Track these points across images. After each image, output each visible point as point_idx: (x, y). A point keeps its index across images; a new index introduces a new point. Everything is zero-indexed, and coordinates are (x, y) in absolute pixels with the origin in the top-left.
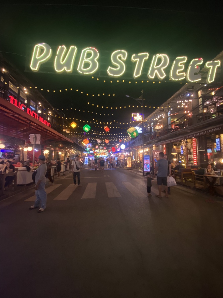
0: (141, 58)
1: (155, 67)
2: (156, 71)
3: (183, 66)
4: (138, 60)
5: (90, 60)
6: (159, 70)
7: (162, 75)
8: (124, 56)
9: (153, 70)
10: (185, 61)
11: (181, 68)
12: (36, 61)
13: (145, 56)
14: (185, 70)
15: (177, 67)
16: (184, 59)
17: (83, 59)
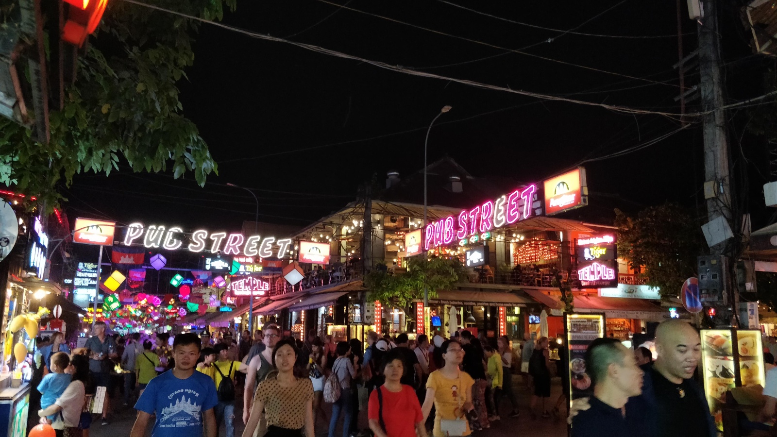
0: (219, 237)
1: (231, 245)
3: (256, 244)
6: (234, 247)
7: (236, 251)
8: (204, 236)
10: (258, 240)
11: (254, 245)
12: (129, 238)
13: (223, 235)
14: (258, 248)
15: (250, 245)
16: (257, 238)
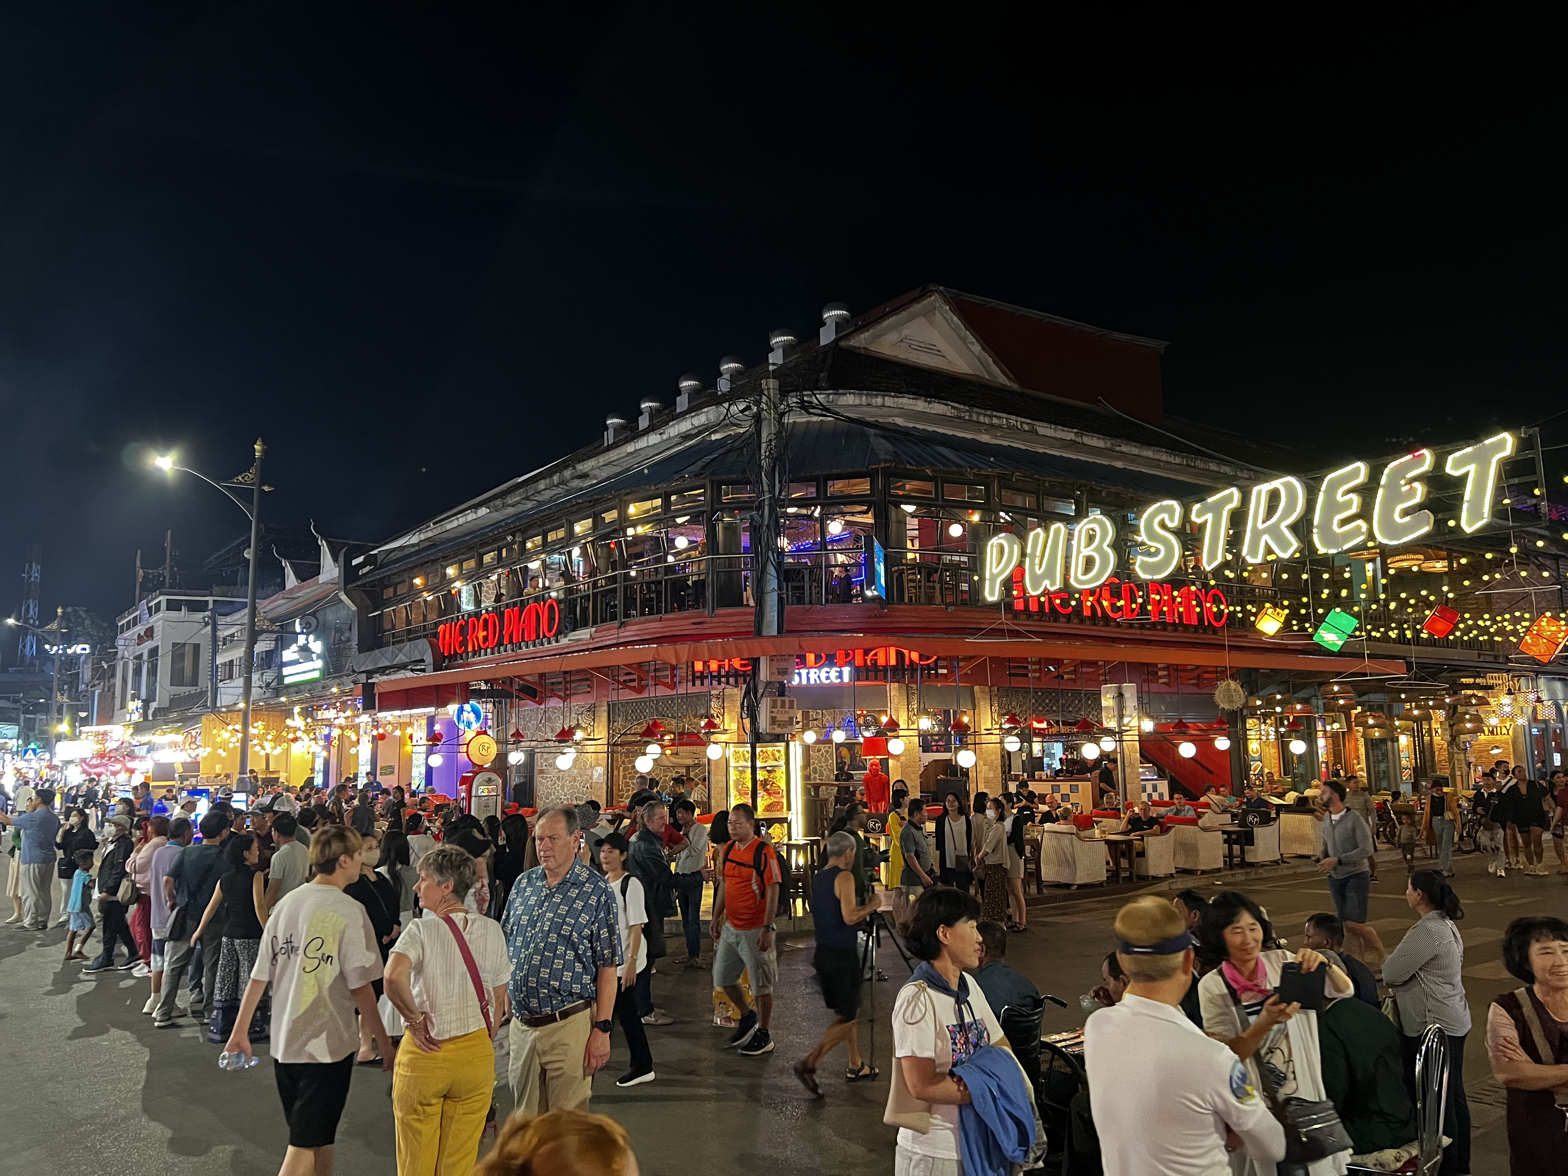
2: (1266, 537)
4: (1209, 517)
5: (1093, 550)
9: (1257, 535)
17: (1079, 552)
